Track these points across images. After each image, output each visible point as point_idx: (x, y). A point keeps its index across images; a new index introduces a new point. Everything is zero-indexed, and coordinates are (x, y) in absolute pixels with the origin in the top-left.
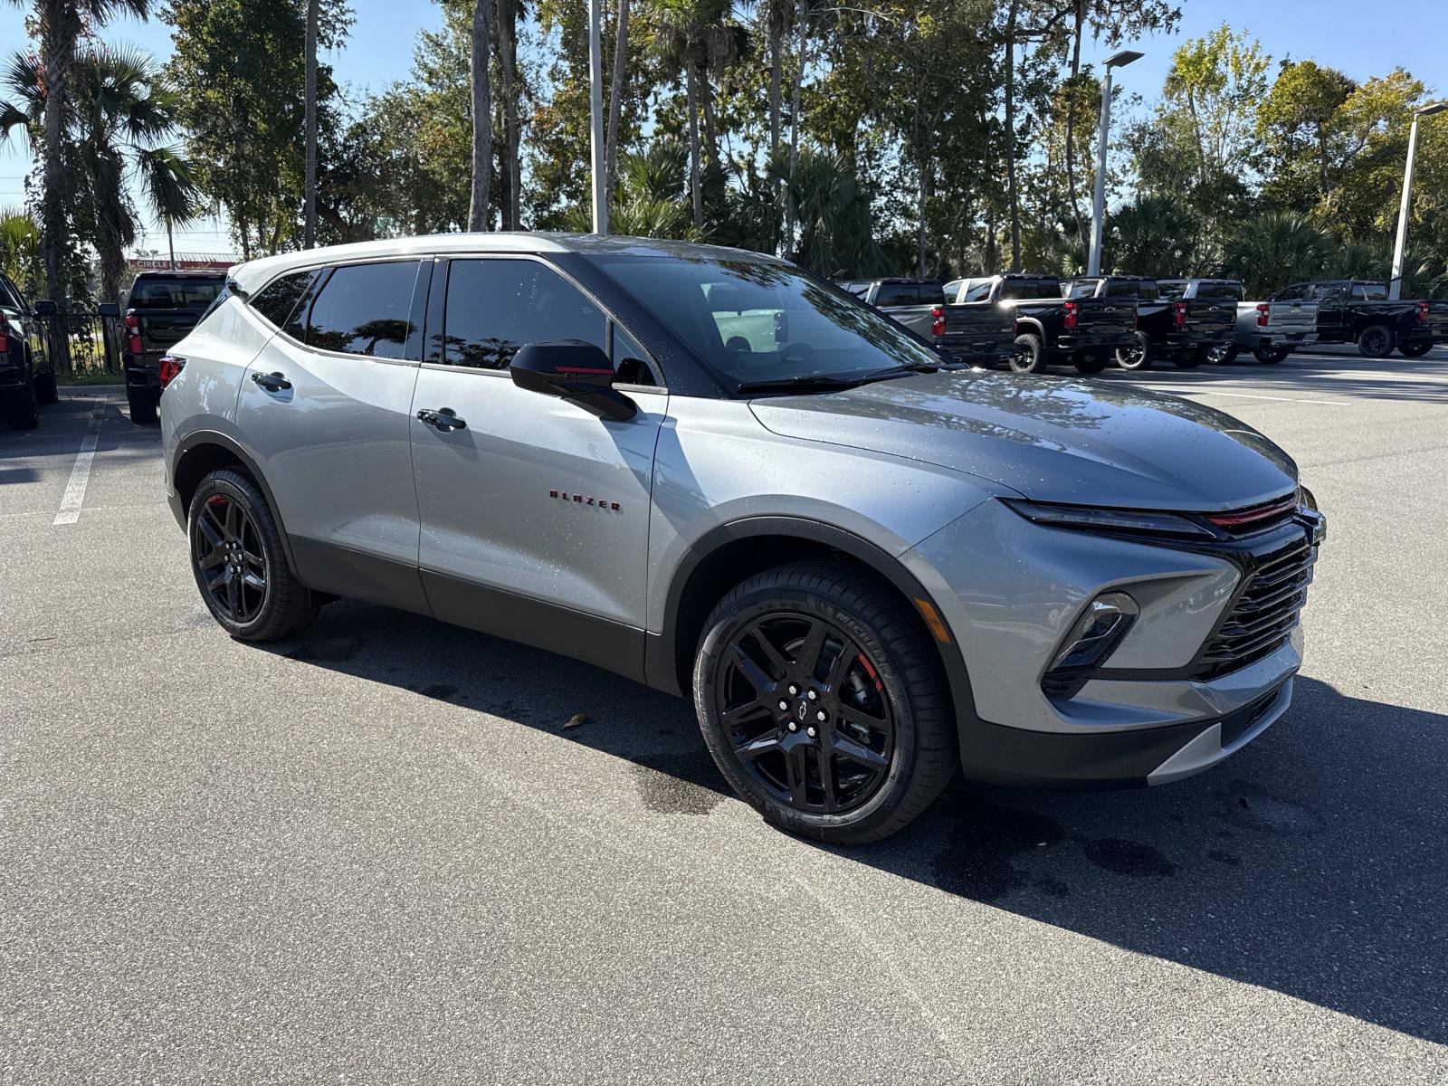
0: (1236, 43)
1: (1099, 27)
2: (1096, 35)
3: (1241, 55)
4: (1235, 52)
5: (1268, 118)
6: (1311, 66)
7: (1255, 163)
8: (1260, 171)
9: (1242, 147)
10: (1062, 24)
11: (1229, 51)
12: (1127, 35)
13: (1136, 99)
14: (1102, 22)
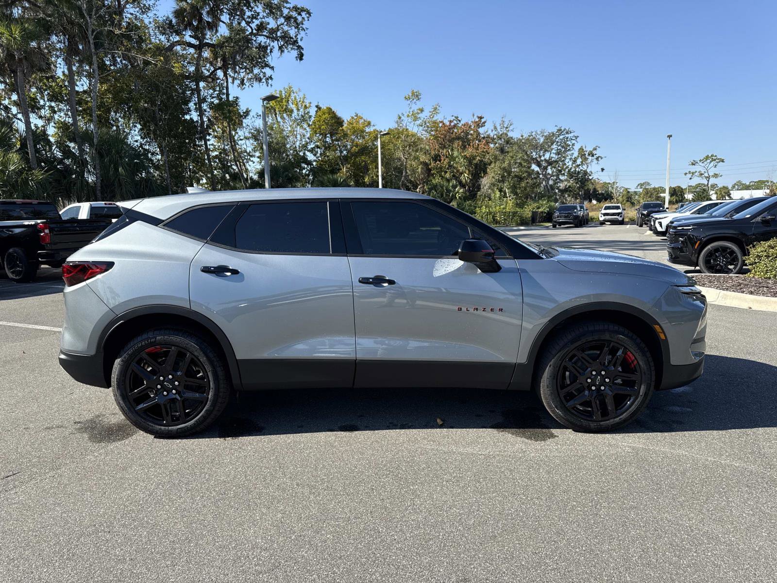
0: (295, 94)
1: (234, 79)
2: (233, 83)
3: (298, 100)
4: (295, 99)
5: (316, 131)
6: (330, 109)
7: (312, 151)
8: (315, 155)
9: (304, 143)
10: (216, 74)
11: (293, 98)
12: (247, 84)
13: (258, 116)
14: (235, 77)
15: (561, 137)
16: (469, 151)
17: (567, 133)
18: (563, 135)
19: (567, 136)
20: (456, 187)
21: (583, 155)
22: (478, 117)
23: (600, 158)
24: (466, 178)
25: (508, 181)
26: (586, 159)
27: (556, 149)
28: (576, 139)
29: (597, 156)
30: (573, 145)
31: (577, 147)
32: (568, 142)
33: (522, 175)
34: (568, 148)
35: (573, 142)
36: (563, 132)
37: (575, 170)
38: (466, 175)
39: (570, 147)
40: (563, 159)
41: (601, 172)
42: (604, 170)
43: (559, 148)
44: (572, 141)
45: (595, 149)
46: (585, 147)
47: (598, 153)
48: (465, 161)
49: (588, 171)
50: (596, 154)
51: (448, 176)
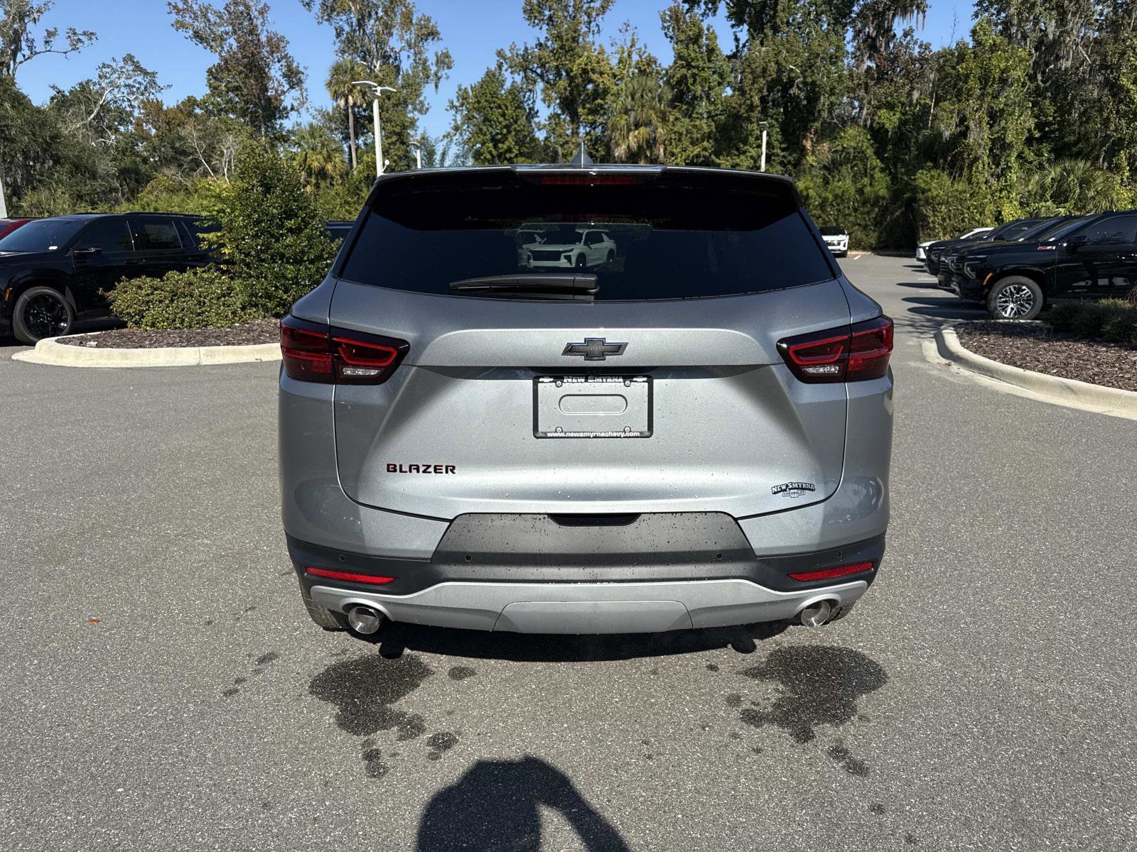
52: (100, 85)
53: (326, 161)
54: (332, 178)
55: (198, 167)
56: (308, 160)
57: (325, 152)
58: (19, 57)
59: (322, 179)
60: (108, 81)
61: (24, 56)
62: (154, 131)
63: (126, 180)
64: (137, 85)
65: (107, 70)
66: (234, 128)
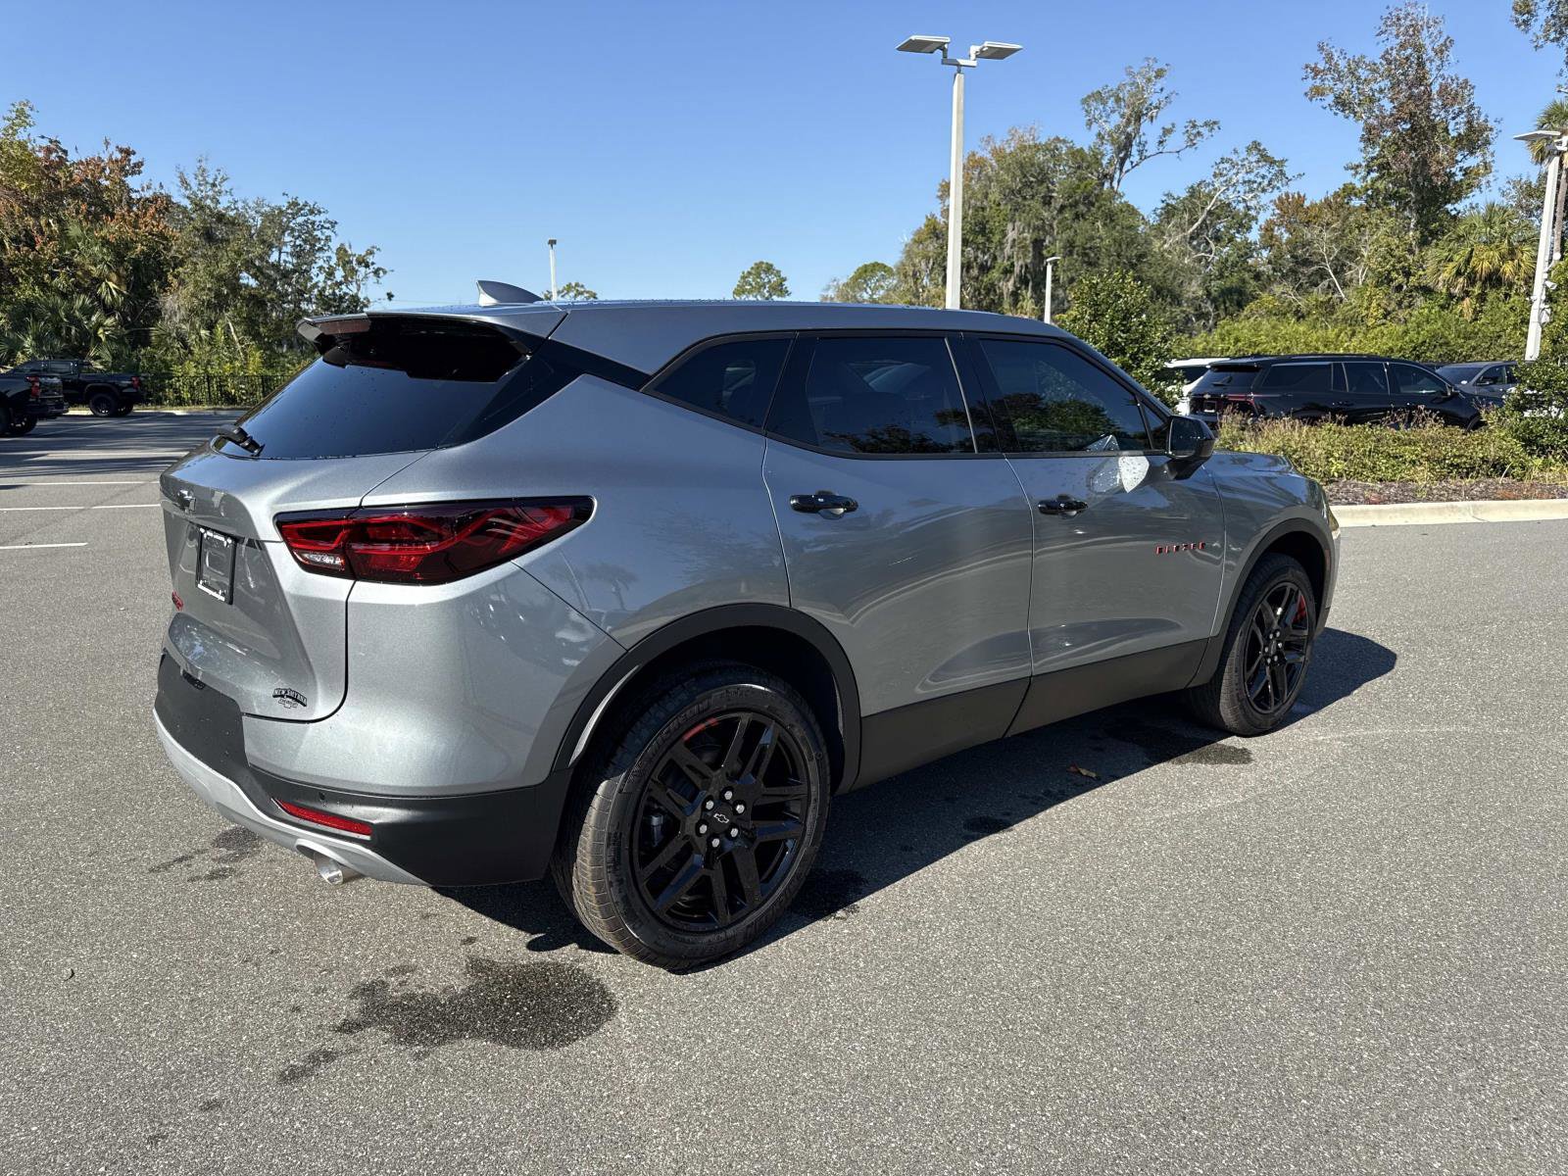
15: (300, 220)
16: (112, 229)
17: (312, 212)
18: (302, 215)
19: (312, 218)
20: (93, 313)
21: (347, 262)
22: (121, 151)
23: (381, 272)
24: (114, 293)
25: (235, 306)
26: (354, 271)
27: (292, 244)
28: (333, 227)
29: (376, 266)
30: (328, 239)
31: (334, 245)
32: (315, 233)
33: (264, 296)
34: (318, 245)
35: (328, 233)
36: (302, 209)
37: (334, 294)
38: (111, 285)
39: (322, 243)
40: (304, 267)
41: (387, 300)
42: (392, 296)
43: (298, 242)
44: (324, 230)
45: (370, 252)
46: (350, 247)
47: (377, 260)
48: (105, 250)
49: (361, 296)
50: (373, 264)
51: (60, 282)
52: (1213, 185)
53: (1503, 258)
54: (1511, 285)
55: (1323, 278)
56: (1473, 259)
57: (1505, 245)
58: (1127, 165)
59: (1492, 287)
60: (1225, 178)
61: (1132, 163)
62: (1286, 236)
63: (1225, 303)
64: (1259, 180)
65: (1227, 165)
66: (1370, 223)
